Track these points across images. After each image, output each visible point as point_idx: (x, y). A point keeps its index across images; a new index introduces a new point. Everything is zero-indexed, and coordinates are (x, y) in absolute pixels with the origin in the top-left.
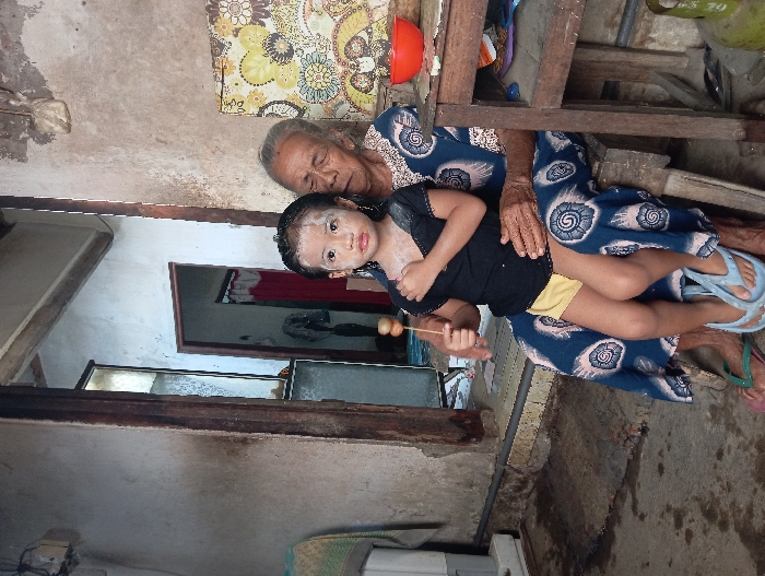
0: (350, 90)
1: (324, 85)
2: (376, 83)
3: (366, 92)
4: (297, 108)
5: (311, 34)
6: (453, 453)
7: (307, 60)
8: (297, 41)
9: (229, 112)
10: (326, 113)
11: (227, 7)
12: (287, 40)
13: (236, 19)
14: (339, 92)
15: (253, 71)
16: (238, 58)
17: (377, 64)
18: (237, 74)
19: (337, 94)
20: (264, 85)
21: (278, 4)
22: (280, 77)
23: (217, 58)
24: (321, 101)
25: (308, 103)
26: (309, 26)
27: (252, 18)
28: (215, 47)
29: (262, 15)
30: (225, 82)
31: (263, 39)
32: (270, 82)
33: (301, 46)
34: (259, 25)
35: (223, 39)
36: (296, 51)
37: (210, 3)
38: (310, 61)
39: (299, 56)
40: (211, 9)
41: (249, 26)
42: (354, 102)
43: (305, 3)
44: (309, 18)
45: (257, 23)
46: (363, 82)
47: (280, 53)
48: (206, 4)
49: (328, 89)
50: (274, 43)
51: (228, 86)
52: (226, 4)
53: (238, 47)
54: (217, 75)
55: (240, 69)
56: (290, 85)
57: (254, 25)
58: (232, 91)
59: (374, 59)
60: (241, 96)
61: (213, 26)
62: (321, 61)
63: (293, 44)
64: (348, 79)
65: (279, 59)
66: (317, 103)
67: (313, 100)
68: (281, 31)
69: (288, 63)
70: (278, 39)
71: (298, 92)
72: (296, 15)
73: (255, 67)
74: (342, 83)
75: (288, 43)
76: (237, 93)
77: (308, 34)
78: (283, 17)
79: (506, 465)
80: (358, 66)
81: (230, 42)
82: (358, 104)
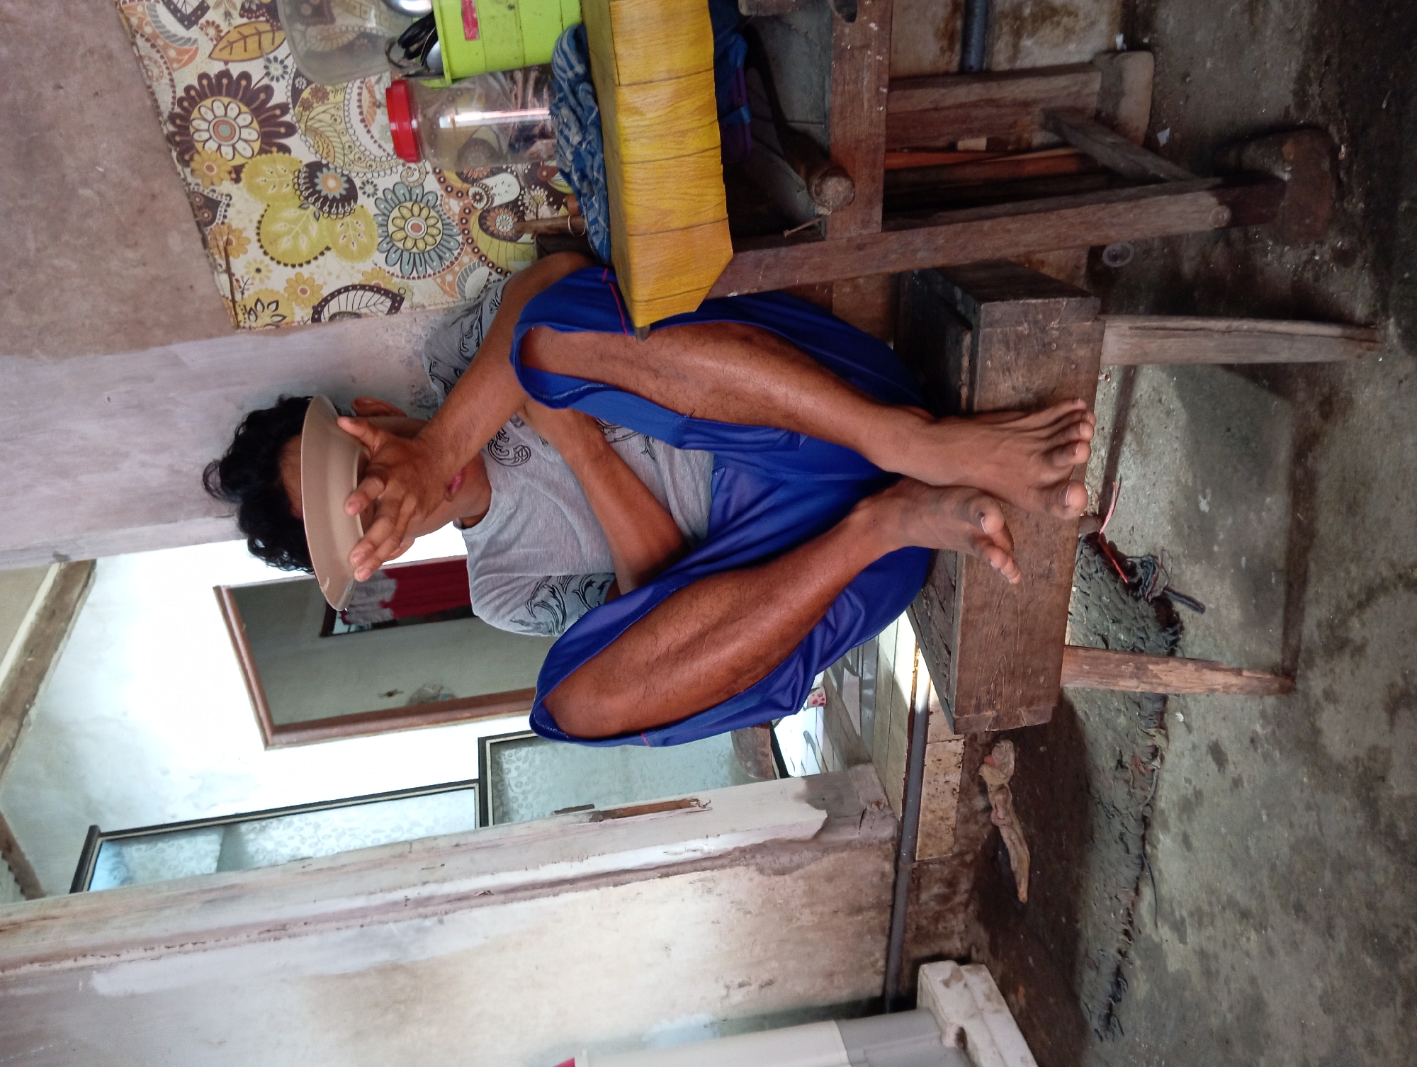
0: (483, 241)
1: (430, 240)
3: (514, 239)
4: (387, 293)
5: (384, 150)
6: (814, 860)
7: (386, 201)
8: (359, 169)
9: (254, 325)
10: (445, 292)
11: (208, 130)
12: (339, 171)
13: (230, 149)
14: (462, 249)
15: (285, 240)
16: (251, 221)
17: (523, 184)
18: (254, 250)
19: (459, 254)
20: (314, 263)
21: (307, 106)
22: (341, 241)
23: (209, 228)
24: (432, 272)
25: (405, 280)
26: (377, 136)
27: (262, 142)
28: (200, 208)
29: (279, 132)
30: (233, 270)
31: (292, 177)
32: (322, 254)
33: (369, 175)
34: (278, 152)
35: (214, 191)
36: (361, 188)
37: (171, 128)
38: (392, 201)
39: (369, 196)
40: (178, 138)
41: (258, 157)
42: (495, 262)
43: (360, 94)
44: (373, 120)
45: (274, 149)
46: (505, 223)
47: (330, 197)
48: (165, 132)
49: (440, 246)
50: (316, 181)
51: (242, 277)
52: (204, 126)
53: (247, 201)
54: (215, 260)
55: (259, 240)
56: (364, 253)
57: (269, 155)
58: (252, 284)
59: (517, 176)
60: (272, 291)
61: (188, 171)
62: (414, 198)
63: (353, 175)
64: (474, 221)
65: (331, 207)
66: (424, 277)
67: (414, 274)
68: (324, 155)
69: (352, 212)
70: (322, 172)
71: (382, 263)
72: (347, 119)
73: (288, 233)
74: (465, 231)
75: (343, 175)
76: (264, 287)
77: (379, 153)
78: (322, 129)
79: (915, 861)
80: (487, 195)
81: (227, 195)
82: (502, 264)
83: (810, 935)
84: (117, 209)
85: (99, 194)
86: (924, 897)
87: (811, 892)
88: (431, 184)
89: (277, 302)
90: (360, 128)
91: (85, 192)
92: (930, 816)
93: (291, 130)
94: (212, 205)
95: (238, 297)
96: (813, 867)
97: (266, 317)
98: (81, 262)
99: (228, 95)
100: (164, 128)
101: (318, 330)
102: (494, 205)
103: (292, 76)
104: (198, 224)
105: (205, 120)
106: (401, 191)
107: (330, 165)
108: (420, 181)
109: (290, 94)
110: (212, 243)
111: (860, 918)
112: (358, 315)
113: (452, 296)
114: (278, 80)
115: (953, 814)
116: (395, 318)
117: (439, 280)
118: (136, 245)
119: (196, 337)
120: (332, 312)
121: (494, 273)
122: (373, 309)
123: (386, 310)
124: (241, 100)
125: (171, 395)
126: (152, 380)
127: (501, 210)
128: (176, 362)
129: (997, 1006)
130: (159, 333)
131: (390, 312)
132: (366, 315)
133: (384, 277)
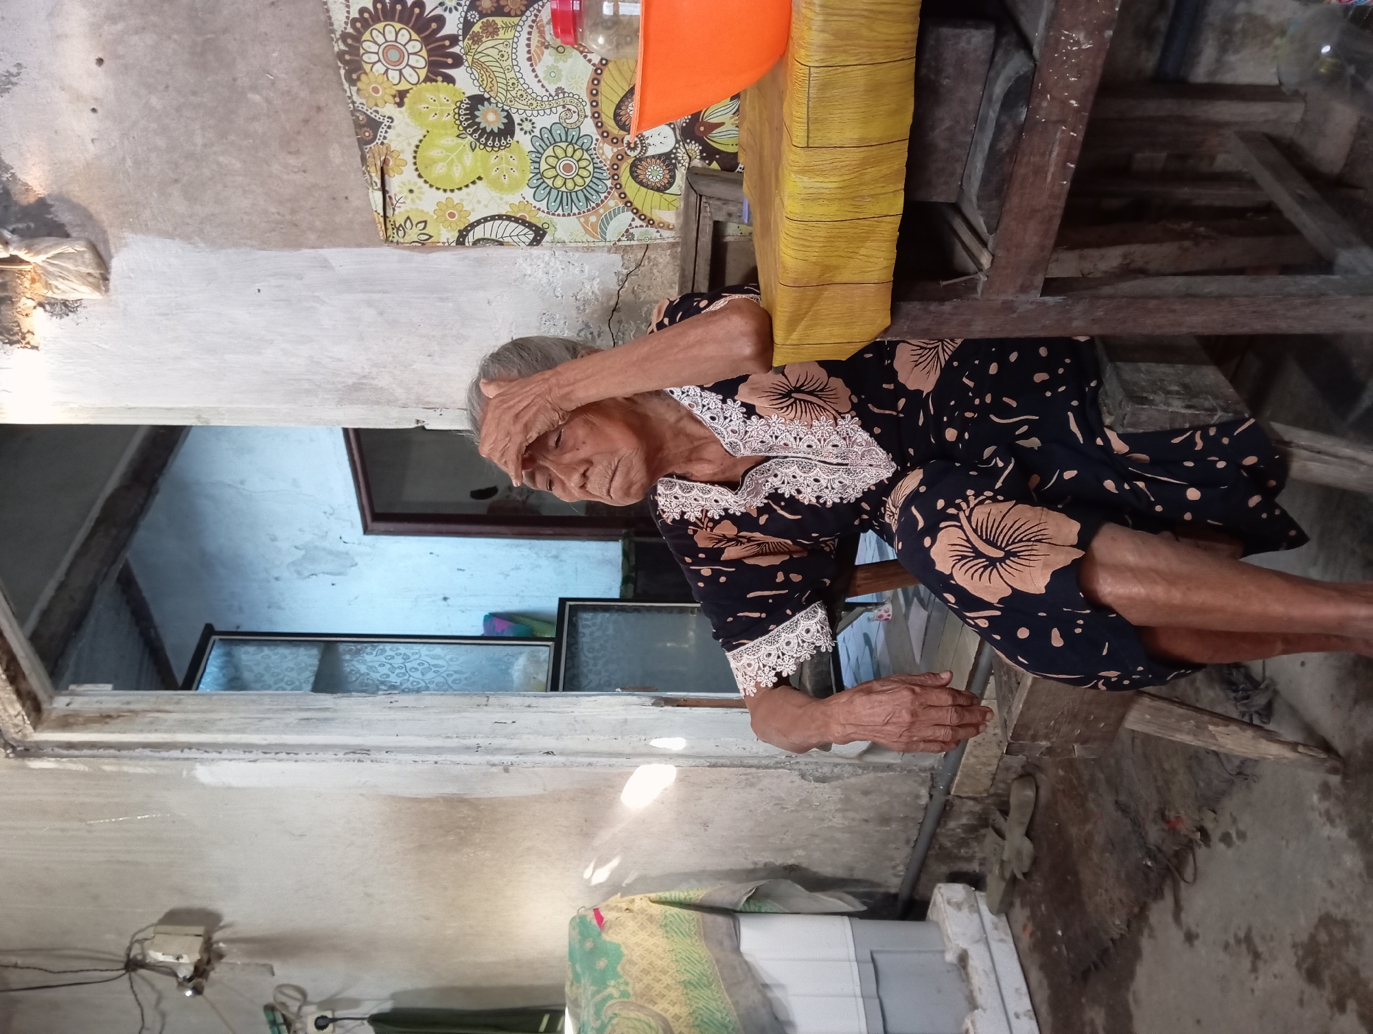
0: (631, 187)
1: (579, 181)
2: (681, 174)
3: (661, 189)
4: (530, 226)
5: (547, 91)
6: (855, 775)
7: (542, 139)
8: (520, 106)
9: (402, 240)
10: (587, 231)
11: (377, 53)
12: (500, 105)
13: (398, 72)
14: (609, 193)
15: (441, 164)
16: (409, 144)
17: (679, 138)
18: (409, 173)
19: (606, 197)
20: (464, 189)
21: (477, 40)
22: (494, 173)
23: (368, 146)
24: (575, 210)
25: (550, 216)
26: (541, 77)
27: (428, 71)
28: (363, 126)
29: (447, 63)
30: (387, 188)
31: (454, 107)
32: (474, 183)
33: (529, 113)
34: (443, 81)
35: (377, 112)
36: (519, 124)
37: (343, 47)
38: (547, 139)
39: (526, 133)
40: (347, 57)
41: (423, 84)
42: (639, 208)
43: (530, 33)
44: (540, 60)
45: (440, 78)
46: (655, 173)
47: (488, 130)
48: (336, 49)
49: (587, 188)
50: (477, 113)
51: (395, 195)
52: (374, 48)
53: (407, 124)
54: (371, 177)
55: (415, 164)
56: (514, 187)
57: (434, 83)
58: (404, 203)
59: (674, 129)
60: (422, 211)
61: (354, 89)
62: (569, 140)
63: (514, 110)
64: (625, 168)
65: (487, 139)
66: (569, 215)
67: (560, 211)
68: (488, 89)
69: (508, 146)
70: (483, 105)
71: (530, 198)
72: (514, 57)
73: (443, 160)
74: (615, 176)
75: (503, 110)
76: (414, 207)
77: (542, 92)
78: (487, 64)
79: (949, 794)
80: (642, 144)
81: (389, 118)
82: (646, 212)
83: (838, 835)
84: (283, 117)
85: (268, 101)
86: (952, 824)
87: (847, 800)
88: (589, 127)
89: (425, 222)
90: (525, 66)
91: (256, 97)
92: (972, 760)
93: (458, 61)
94: (374, 125)
95: (389, 212)
96: (853, 780)
97: (413, 234)
98: (245, 162)
99: (400, 21)
100: (336, 45)
101: (462, 251)
102: (647, 155)
103: (465, 8)
104: (358, 139)
105: (376, 43)
106: (558, 131)
107: (492, 100)
108: (578, 124)
109: (461, 26)
110: (370, 161)
111: (888, 828)
112: (501, 244)
113: (593, 236)
114: (451, 11)
115: (996, 761)
116: (535, 251)
117: (582, 220)
118: (297, 153)
119: (347, 244)
120: (475, 238)
121: (637, 219)
122: (514, 238)
123: (528, 241)
124: (412, 28)
125: (317, 294)
126: (301, 279)
127: (653, 160)
128: (325, 265)
129: (1003, 936)
130: (312, 237)
131: (531, 244)
132: (508, 244)
133: (531, 211)
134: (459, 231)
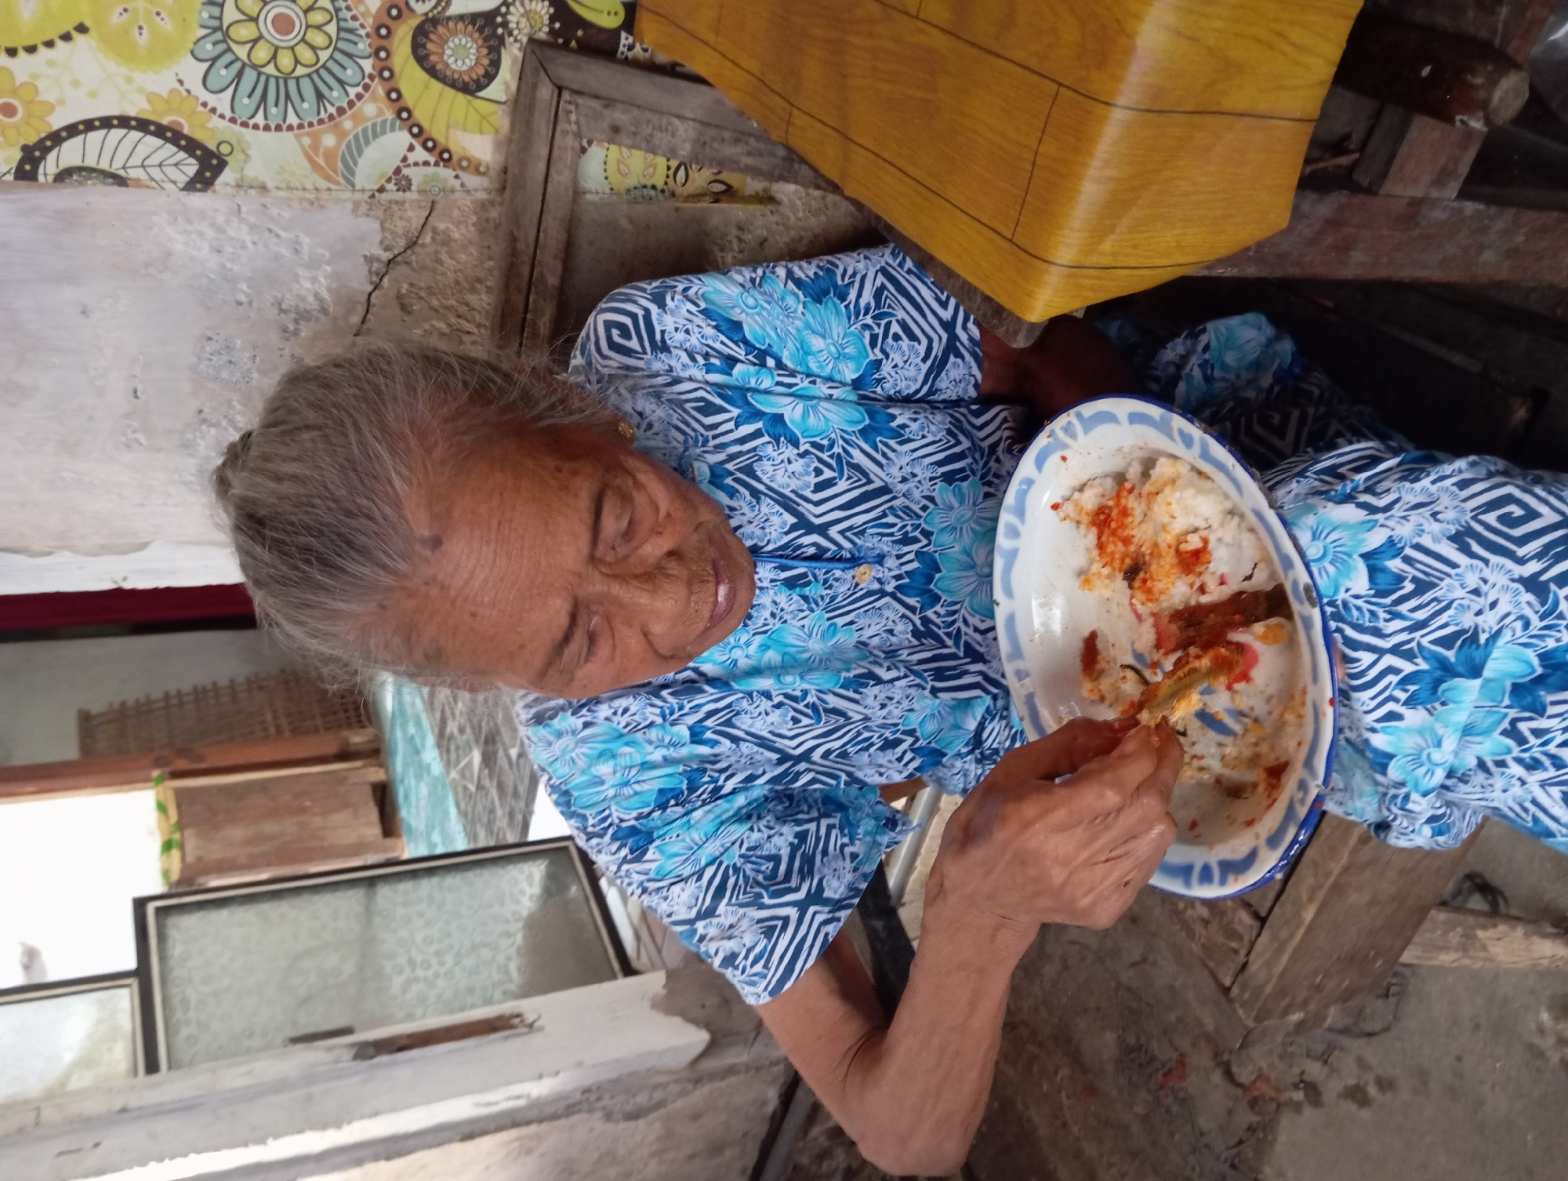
0: (412, 79)
1: (306, 54)
2: (511, 56)
3: (470, 87)
4: (191, 146)
6: (684, 1094)
10: (315, 166)
14: (366, 88)
19: (359, 97)
20: (42, 50)
22: (114, 19)
25: (237, 128)
32: (66, 37)
42: (425, 124)
46: (461, 53)
49: (323, 72)
56: (161, 53)
64: (403, 36)
66: (278, 128)
67: (259, 119)
71: (194, 83)
74: (381, 51)
82: (437, 132)
96: (678, 1104)
101: (27, 195)
102: (449, 12)
111: (720, 1160)
112: (121, 181)
113: (328, 178)
116: (198, 202)
117: (306, 141)
120: (62, 166)
121: (419, 148)
122: (156, 173)
123: (183, 180)
127: (460, 25)
131: (191, 186)
132: (138, 184)
133: (194, 112)
134: (25, 149)
